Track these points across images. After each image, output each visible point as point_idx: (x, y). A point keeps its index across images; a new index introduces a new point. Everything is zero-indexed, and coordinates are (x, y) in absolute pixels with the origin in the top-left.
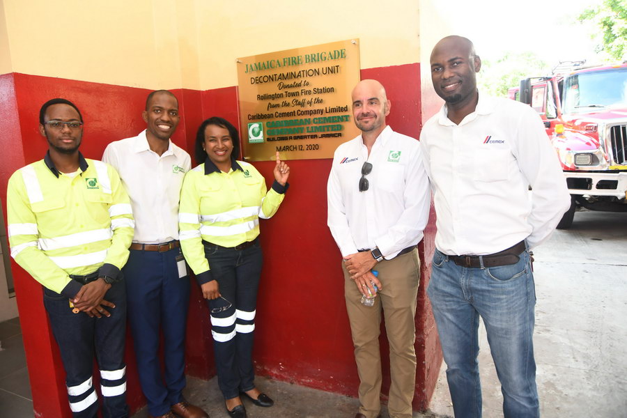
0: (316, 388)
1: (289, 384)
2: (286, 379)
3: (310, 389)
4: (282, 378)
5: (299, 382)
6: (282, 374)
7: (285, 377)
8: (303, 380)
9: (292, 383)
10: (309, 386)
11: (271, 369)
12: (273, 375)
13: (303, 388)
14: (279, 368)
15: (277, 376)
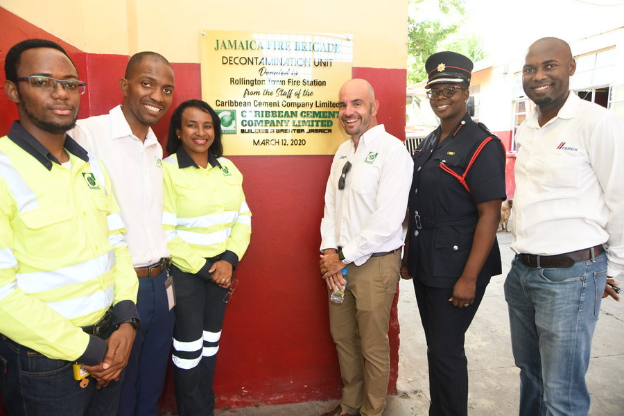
0: (287, 403)
1: (254, 408)
2: (249, 404)
3: (281, 406)
4: (244, 404)
5: (266, 402)
6: (245, 400)
7: (249, 401)
8: (272, 399)
9: (257, 406)
10: (279, 403)
11: (229, 397)
12: (232, 403)
13: (273, 408)
14: (240, 395)
15: (237, 403)
